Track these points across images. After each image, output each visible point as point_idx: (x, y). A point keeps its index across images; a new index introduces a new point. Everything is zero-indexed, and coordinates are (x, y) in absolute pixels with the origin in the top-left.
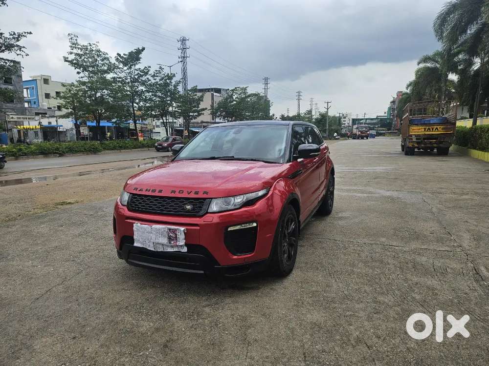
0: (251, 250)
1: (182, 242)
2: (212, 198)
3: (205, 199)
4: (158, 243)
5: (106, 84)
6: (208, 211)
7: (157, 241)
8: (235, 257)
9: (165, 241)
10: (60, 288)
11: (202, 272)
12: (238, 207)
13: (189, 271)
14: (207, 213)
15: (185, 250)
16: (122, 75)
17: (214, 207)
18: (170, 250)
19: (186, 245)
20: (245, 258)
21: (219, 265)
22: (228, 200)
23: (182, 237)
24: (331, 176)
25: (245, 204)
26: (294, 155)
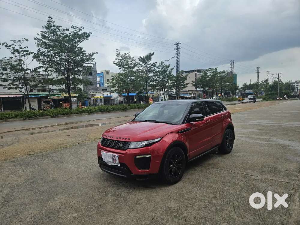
0: (148, 169)
1: (117, 162)
2: (131, 142)
3: (128, 142)
4: (109, 161)
5: (133, 73)
7: (108, 160)
8: (140, 171)
9: (111, 160)
10: (75, 177)
11: (126, 176)
12: (142, 147)
13: (121, 175)
14: (128, 149)
15: (119, 165)
16: (141, 68)
17: (132, 146)
18: (113, 164)
19: (119, 162)
20: (144, 172)
21: (133, 174)
22: (138, 143)
23: (117, 159)
24: (229, 130)
25: (146, 146)
26: (187, 120)
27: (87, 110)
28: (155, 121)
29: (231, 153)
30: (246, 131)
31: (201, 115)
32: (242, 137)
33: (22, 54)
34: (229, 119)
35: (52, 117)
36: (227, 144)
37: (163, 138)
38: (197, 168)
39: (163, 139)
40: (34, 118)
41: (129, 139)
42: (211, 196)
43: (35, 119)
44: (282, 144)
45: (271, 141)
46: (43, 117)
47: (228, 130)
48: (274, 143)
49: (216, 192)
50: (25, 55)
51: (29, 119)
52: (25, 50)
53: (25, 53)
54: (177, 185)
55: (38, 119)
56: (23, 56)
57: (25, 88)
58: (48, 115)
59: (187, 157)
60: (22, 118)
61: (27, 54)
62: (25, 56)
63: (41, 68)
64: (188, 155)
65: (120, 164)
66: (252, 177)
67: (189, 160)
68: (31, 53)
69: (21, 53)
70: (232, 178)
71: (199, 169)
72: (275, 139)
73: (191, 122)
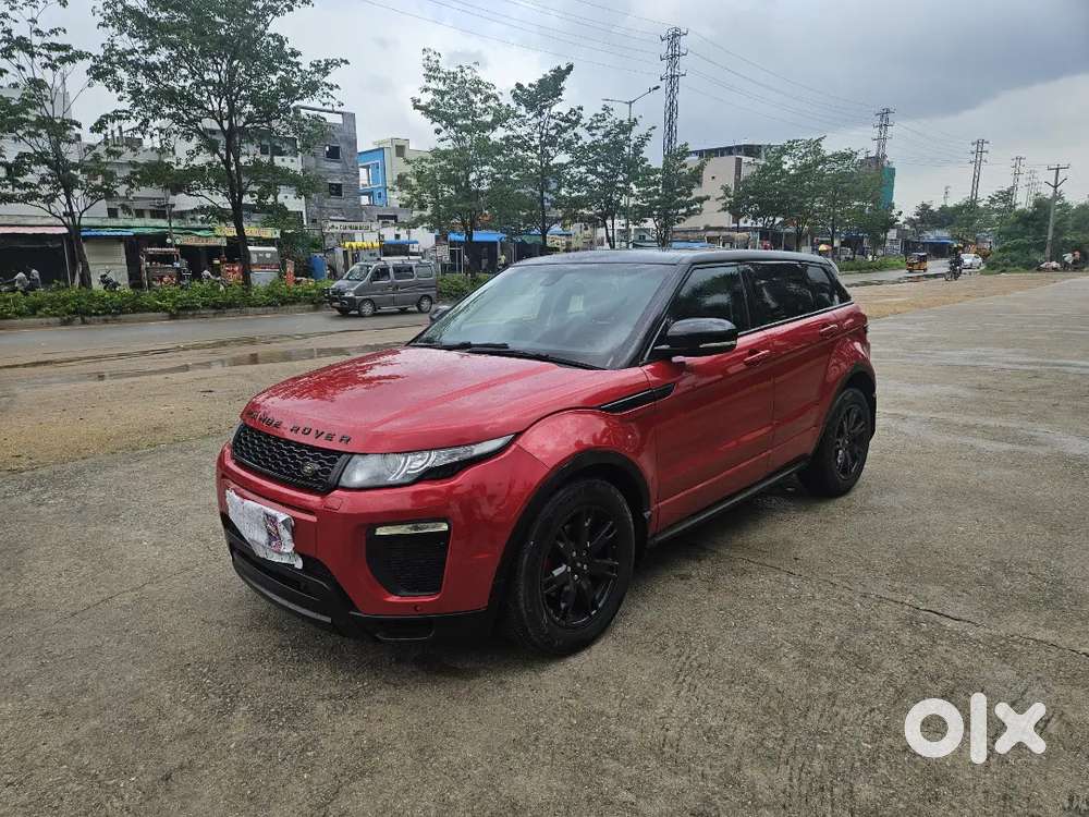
0: (436, 589)
1: (288, 548)
2: (353, 454)
3: (340, 453)
4: (257, 540)
6: (340, 484)
8: (394, 599)
9: (264, 537)
11: (328, 620)
12: (407, 480)
13: (306, 613)
14: (337, 487)
15: (299, 564)
16: (523, 131)
17: (358, 475)
18: (275, 558)
19: (298, 552)
20: (415, 606)
21: (358, 611)
22: (391, 459)
23: (286, 535)
24: (854, 395)
25: (429, 475)
26: (658, 346)
27: (310, 294)
28: (505, 346)
29: (852, 495)
30: (920, 391)
31: (728, 325)
32: (904, 418)
33: (45, 60)
34: (858, 345)
35: (173, 317)
36: (840, 452)
37: (518, 435)
38: (691, 568)
39: (520, 442)
40: (101, 318)
41: (346, 439)
42: (742, 733)
43: (106, 321)
44: (1077, 458)
45: (1031, 440)
46: (139, 315)
47: (849, 394)
48: (1041, 451)
49: (767, 710)
50: (58, 64)
51: (84, 322)
52: (56, 42)
53: (55, 55)
54: (582, 662)
55: (119, 321)
56: (46, 66)
57: (63, 198)
58: (156, 309)
59: (641, 523)
60: (55, 315)
61: (63, 60)
62: (54, 68)
63: (120, 118)
64: (647, 514)
65: (300, 561)
66: (949, 624)
67: (655, 535)
68: (81, 56)
69: (40, 54)
70: (852, 628)
71: (700, 570)
72: (1041, 429)
73: (675, 359)
